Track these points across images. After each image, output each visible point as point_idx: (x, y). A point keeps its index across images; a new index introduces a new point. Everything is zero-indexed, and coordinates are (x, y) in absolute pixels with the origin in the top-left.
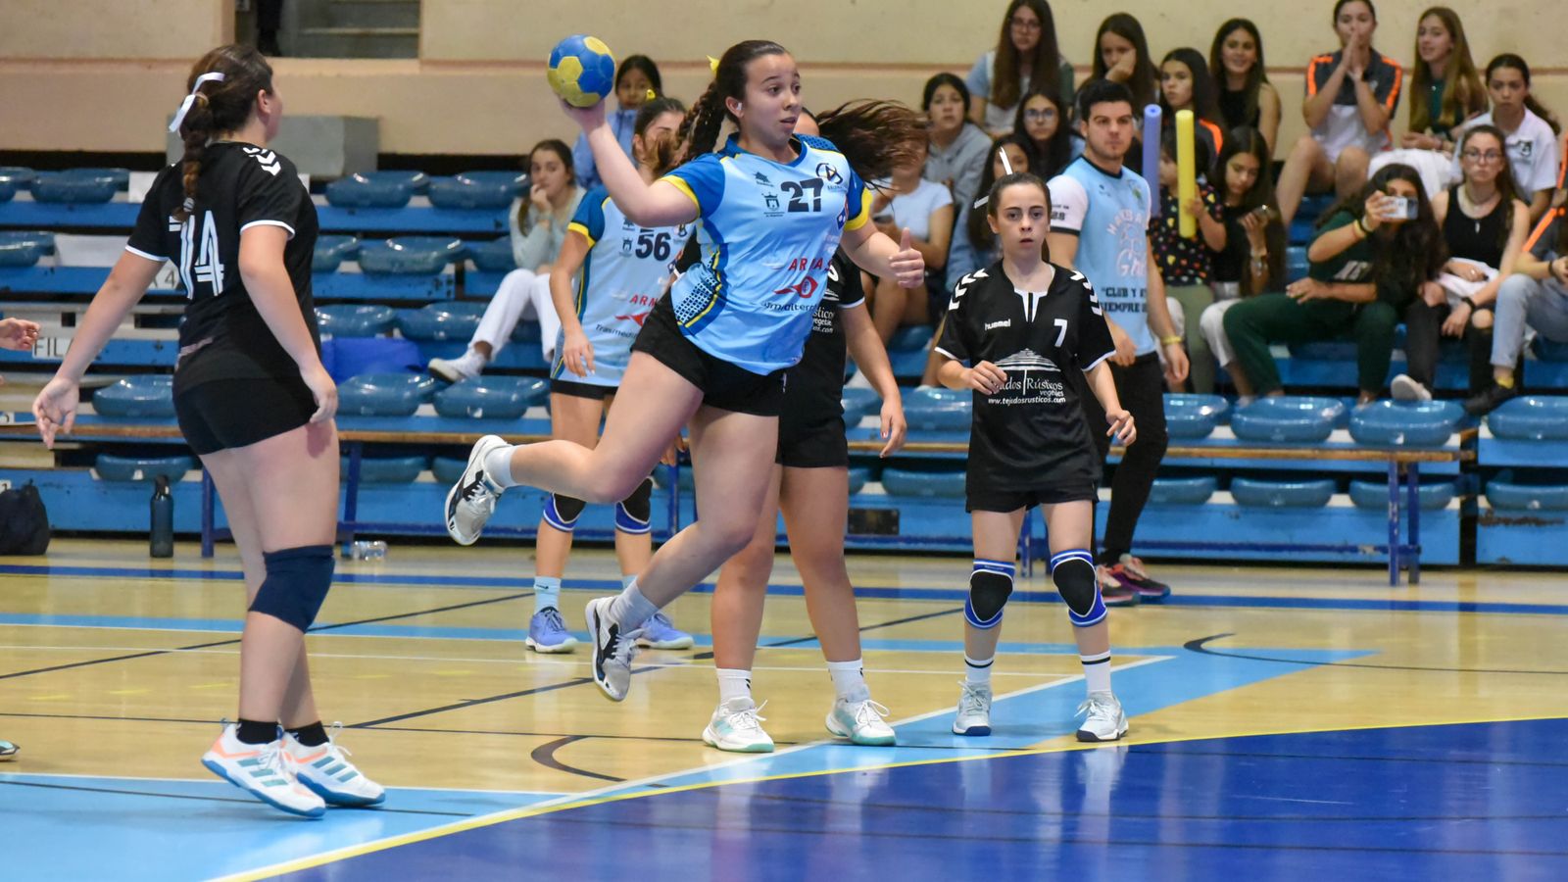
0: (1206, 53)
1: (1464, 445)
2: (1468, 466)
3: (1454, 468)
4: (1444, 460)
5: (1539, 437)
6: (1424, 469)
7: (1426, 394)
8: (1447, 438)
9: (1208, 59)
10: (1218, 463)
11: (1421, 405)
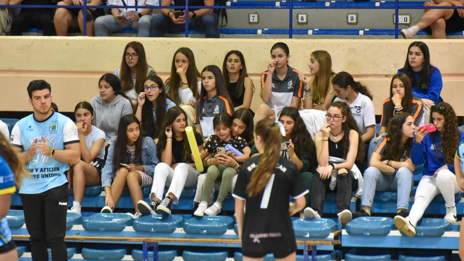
0: (221, 67)
1: (336, 238)
2: (337, 247)
3: (331, 248)
4: (328, 244)
5: (368, 234)
6: (319, 248)
7: (318, 216)
8: (328, 235)
9: (221, 69)
10: (228, 245)
11: (317, 220)
